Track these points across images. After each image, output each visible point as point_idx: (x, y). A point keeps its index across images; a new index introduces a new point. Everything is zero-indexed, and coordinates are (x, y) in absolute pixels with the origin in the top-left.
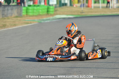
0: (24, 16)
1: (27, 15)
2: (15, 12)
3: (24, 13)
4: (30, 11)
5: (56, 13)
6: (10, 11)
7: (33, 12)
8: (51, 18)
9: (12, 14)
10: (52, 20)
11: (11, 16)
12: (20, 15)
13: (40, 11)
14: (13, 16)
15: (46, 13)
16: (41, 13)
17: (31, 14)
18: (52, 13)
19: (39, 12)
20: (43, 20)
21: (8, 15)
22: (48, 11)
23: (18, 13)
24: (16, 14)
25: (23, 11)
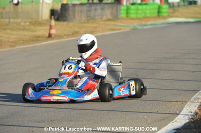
0: (122, 18)
1: (127, 17)
2: (108, 13)
3: (123, 14)
4: (132, 11)
5: (171, 15)
6: (99, 11)
7: (137, 13)
8: (162, 21)
9: (102, 15)
10: (160, 25)
11: (101, 18)
12: (116, 17)
13: (148, 11)
14: (105, 18)
15: (156, 14)
16: (148, 15)
17: (133, 16)
18: (165, 15)
19: (145, 13)
20: (146, 25)
21: (97, 17)
22: (159, 12)
23: (112, 14)
24: (109, 17)
25: (122, 12)
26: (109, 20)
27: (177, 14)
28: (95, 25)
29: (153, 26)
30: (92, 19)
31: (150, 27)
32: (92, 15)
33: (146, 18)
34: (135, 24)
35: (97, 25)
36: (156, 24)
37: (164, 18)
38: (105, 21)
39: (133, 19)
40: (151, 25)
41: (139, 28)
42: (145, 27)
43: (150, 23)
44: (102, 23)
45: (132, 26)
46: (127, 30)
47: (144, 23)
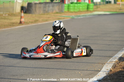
0: (65, 12)
1: (68, 11)
2: (56, 8)
3: (66, 9)
4: (71, 8)
5: (95, 10)
6: (51, 8)
7: (74, 9)
8: (89, 14)
9: (53, 10)
10: (88, 16)
11: (52, 12)
12: (61, 11)
13: (81, 8)
14: (54, 12)
15: (86, 10)
16: (81, 10)
17: (72, 10)
18: (91, 10)
19: (79, 9)
20: (80, 16)
21: (49, 11)
22: (88, 8)
23: (59, 9)
24: (57, 11)
25: (65, 8)
26: (57, 13)
27: (99, 9)
28: (48, 16)
29: (84, 17)
30: (46, 12)
31: (82, 17)
32: (47, 10)
33: (80, 12)
34: (73, 16)
35: (50, 16)
36: (86, 16)
37: (91, 12)
38: (55, 13)
39: (72, 12)
40: (83, 16)
41: (76, 18)
42: (79, 17)
43: (82, 15)
44: (53, 15)
45: (71, 17)
46: (68, 19)
47: (78, 15)
